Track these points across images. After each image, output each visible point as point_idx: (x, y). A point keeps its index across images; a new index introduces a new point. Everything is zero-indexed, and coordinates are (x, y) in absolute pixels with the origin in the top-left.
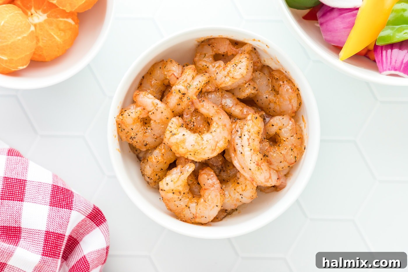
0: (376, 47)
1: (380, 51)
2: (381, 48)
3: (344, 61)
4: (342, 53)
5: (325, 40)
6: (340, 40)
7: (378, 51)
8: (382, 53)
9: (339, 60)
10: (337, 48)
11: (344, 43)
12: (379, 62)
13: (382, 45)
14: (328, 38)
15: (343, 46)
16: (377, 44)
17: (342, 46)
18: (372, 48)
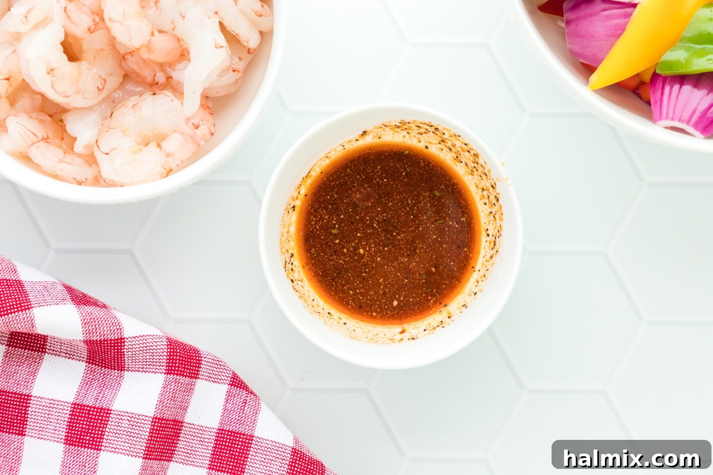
0: (655, 76)
1: (660, 84)
2: (663, 79)
3: (594, 91)
4: (594, 77)
5: (570, 51)
6: (594, 55)
7: (657, 85)
8: (663, 88)
9: (588, 87)
10: (587, 69)
11: (600, 61)
12: (656, 102)
13: (667, 75)
14: (576, 48)
15: (599, 65)
16: (657, 72)
17: (595, 66)
18: (647, 78)
